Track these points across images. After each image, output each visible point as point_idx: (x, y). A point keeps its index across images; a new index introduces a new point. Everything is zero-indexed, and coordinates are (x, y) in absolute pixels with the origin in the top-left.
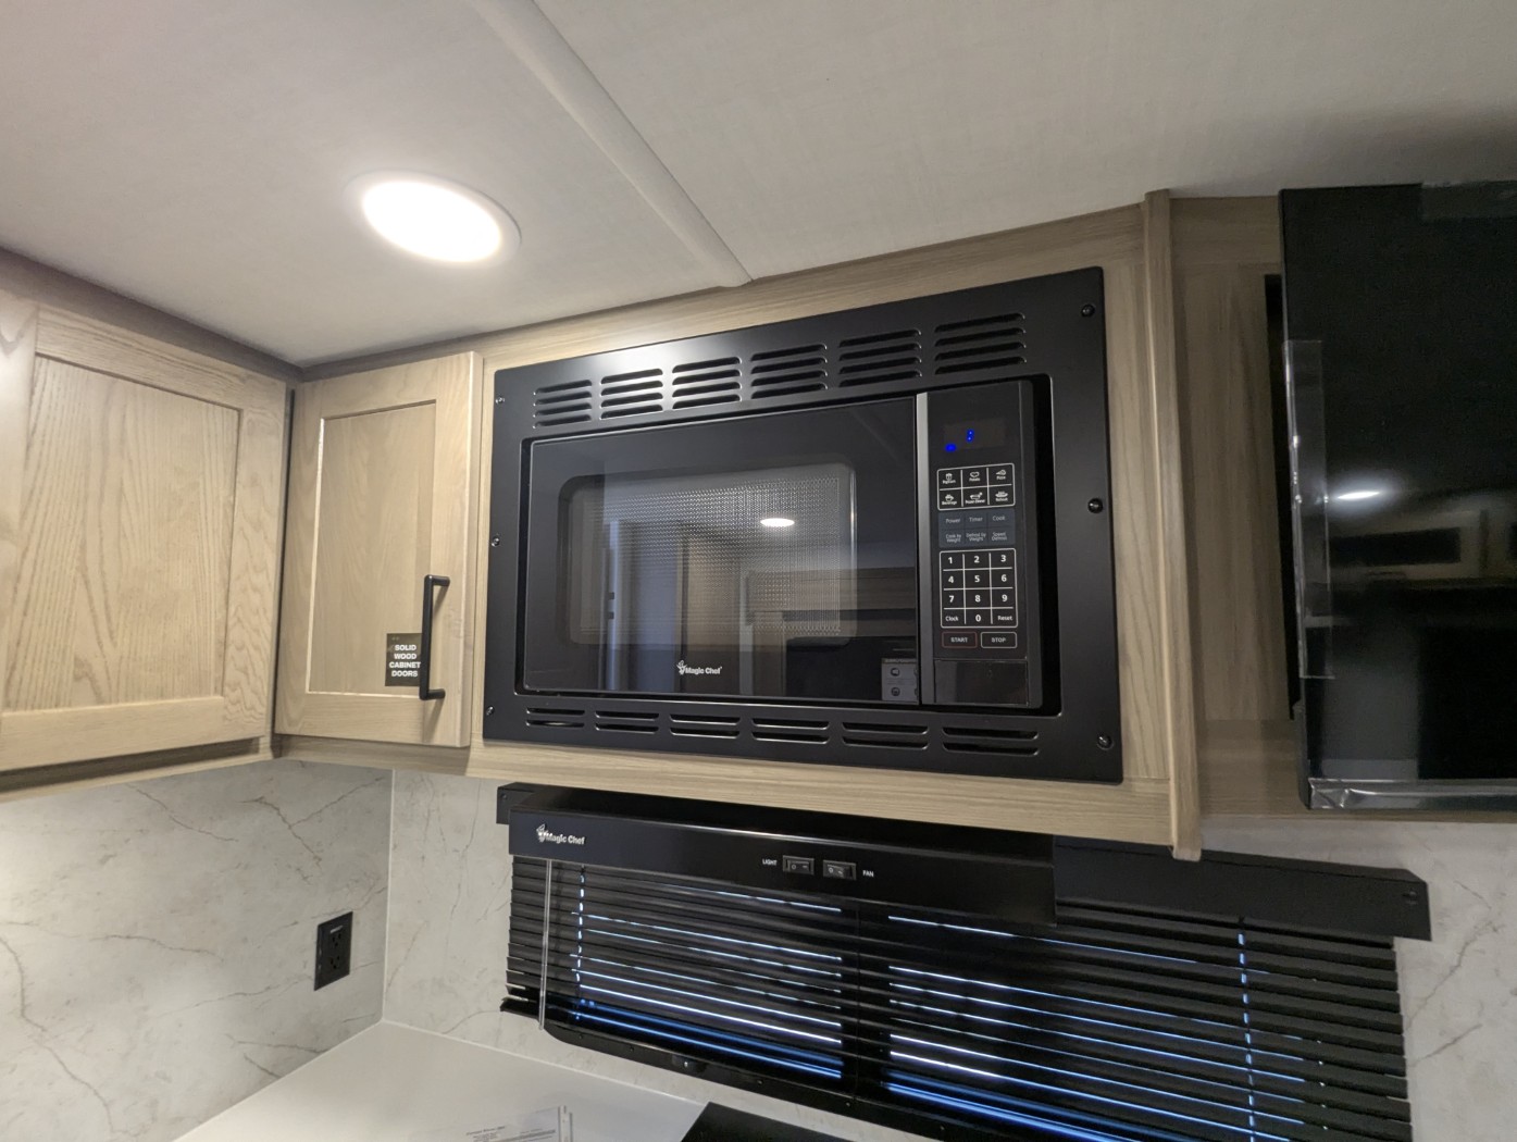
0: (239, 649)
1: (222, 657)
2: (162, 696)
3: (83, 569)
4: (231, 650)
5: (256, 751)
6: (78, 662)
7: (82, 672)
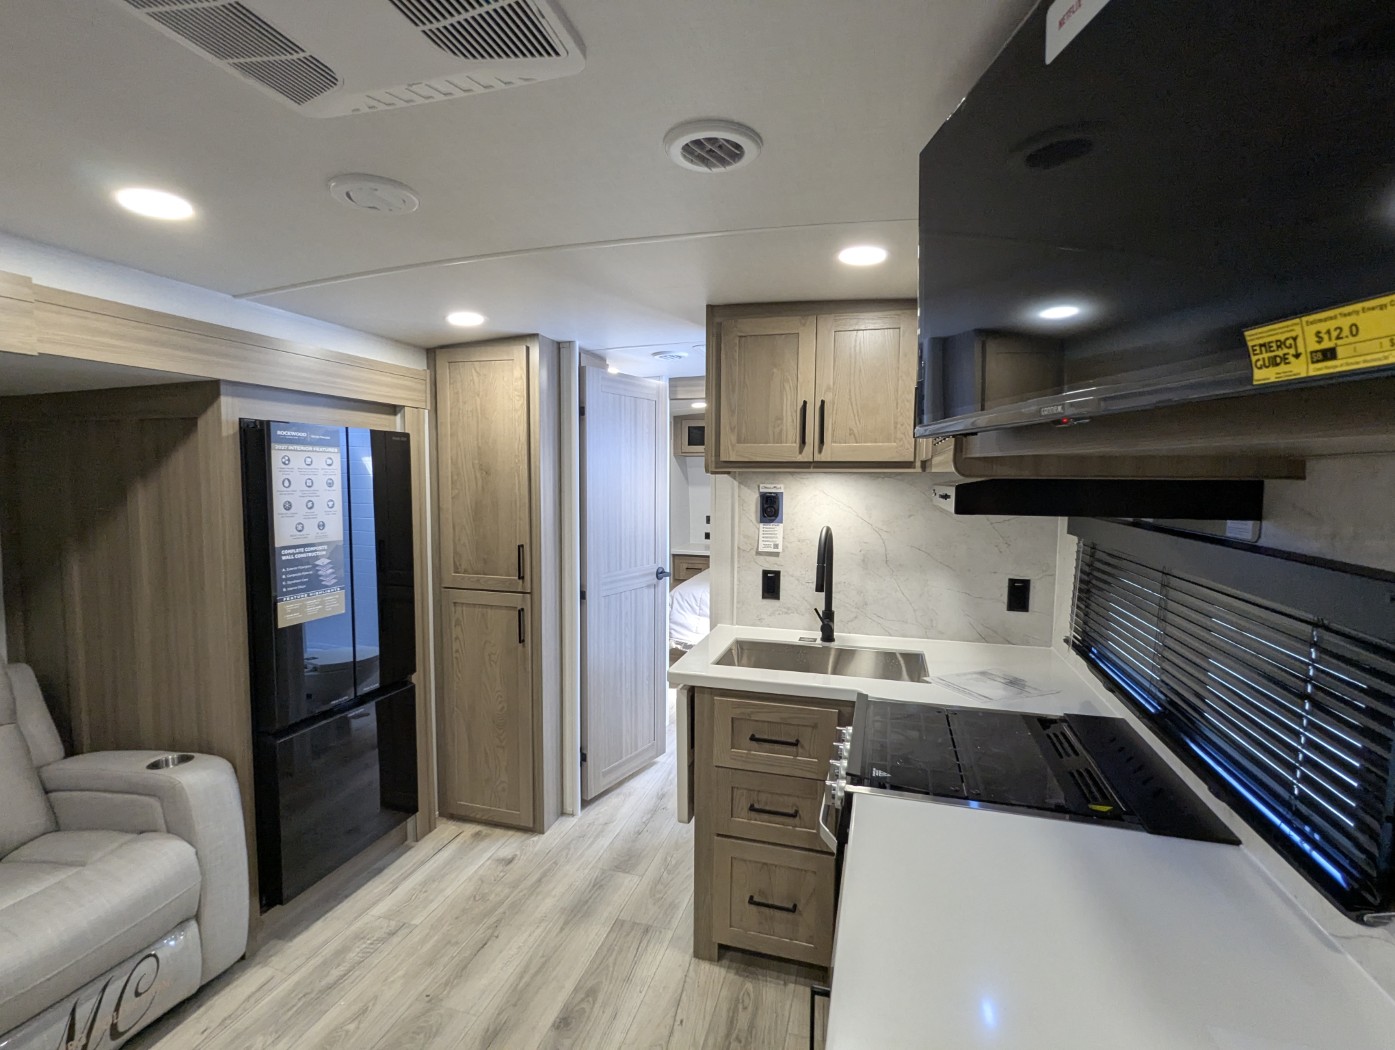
0: (902, 425)
1: (895, 428)
2: (876, 442)
3: (850, 399)
4: (899, 426)
5: (914, 468)
6: (850, 430)
7: (851, 432)
